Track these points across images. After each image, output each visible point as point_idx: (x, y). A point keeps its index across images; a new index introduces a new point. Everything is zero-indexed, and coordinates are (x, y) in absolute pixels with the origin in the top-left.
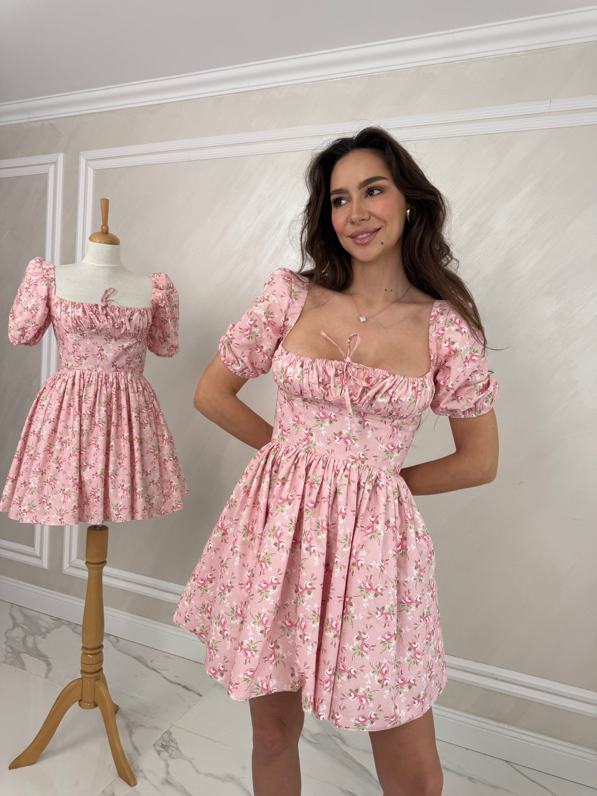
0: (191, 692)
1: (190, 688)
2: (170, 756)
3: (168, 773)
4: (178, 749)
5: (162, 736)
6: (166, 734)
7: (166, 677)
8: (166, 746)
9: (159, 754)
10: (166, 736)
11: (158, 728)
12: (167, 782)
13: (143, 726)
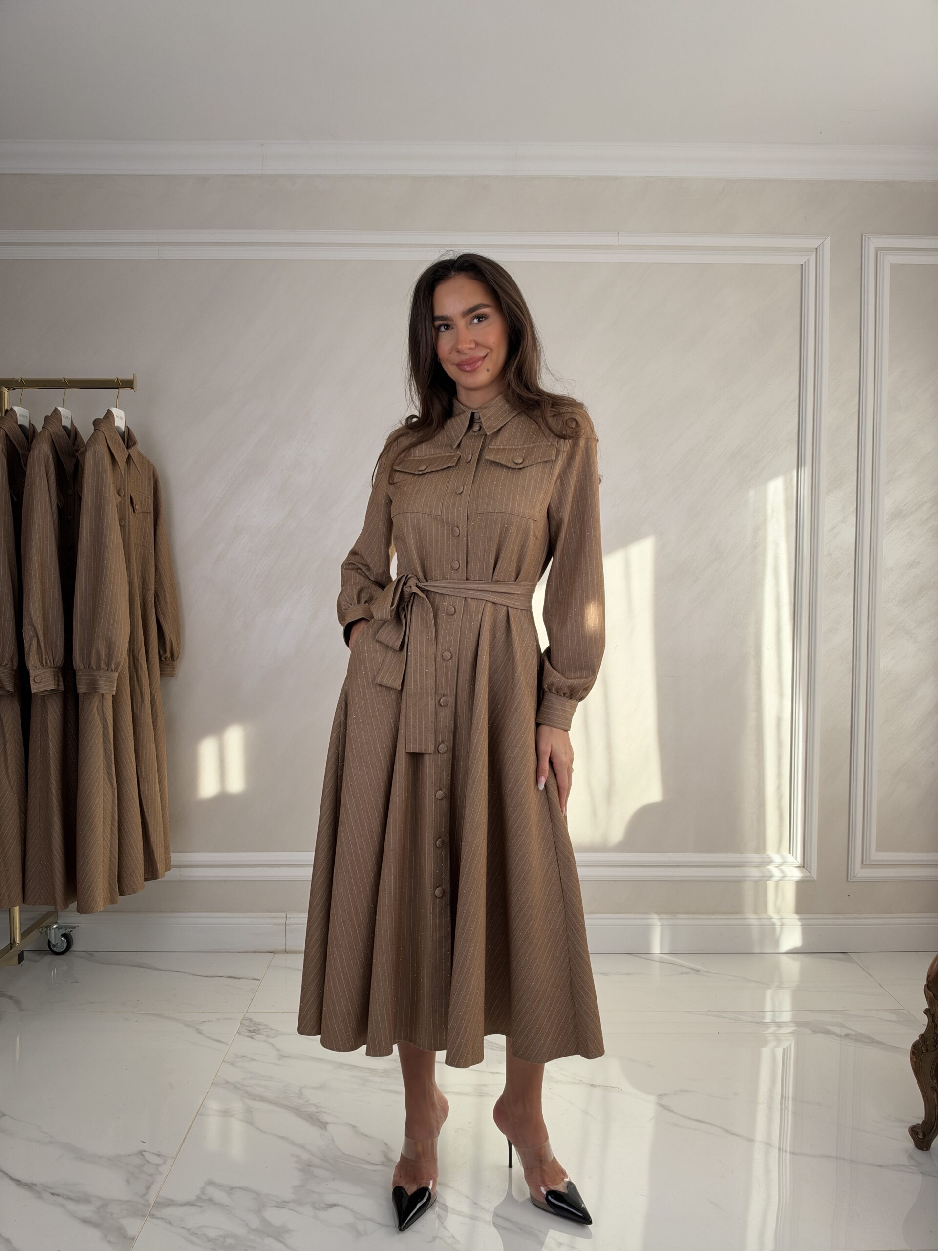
0: (243, 980)
1: (240, 977)
2: (267, 1036)
3: (278, 1050)
4: (272, 1029)
5: (241, 1023)
6: (244, 1021)
7: (196, 974)
8: (255, 1030)
9: (252, 1038)
10: (246, 1023)
11: (229, 1019)
12: (283, 1056)
13: (209, 1021)
